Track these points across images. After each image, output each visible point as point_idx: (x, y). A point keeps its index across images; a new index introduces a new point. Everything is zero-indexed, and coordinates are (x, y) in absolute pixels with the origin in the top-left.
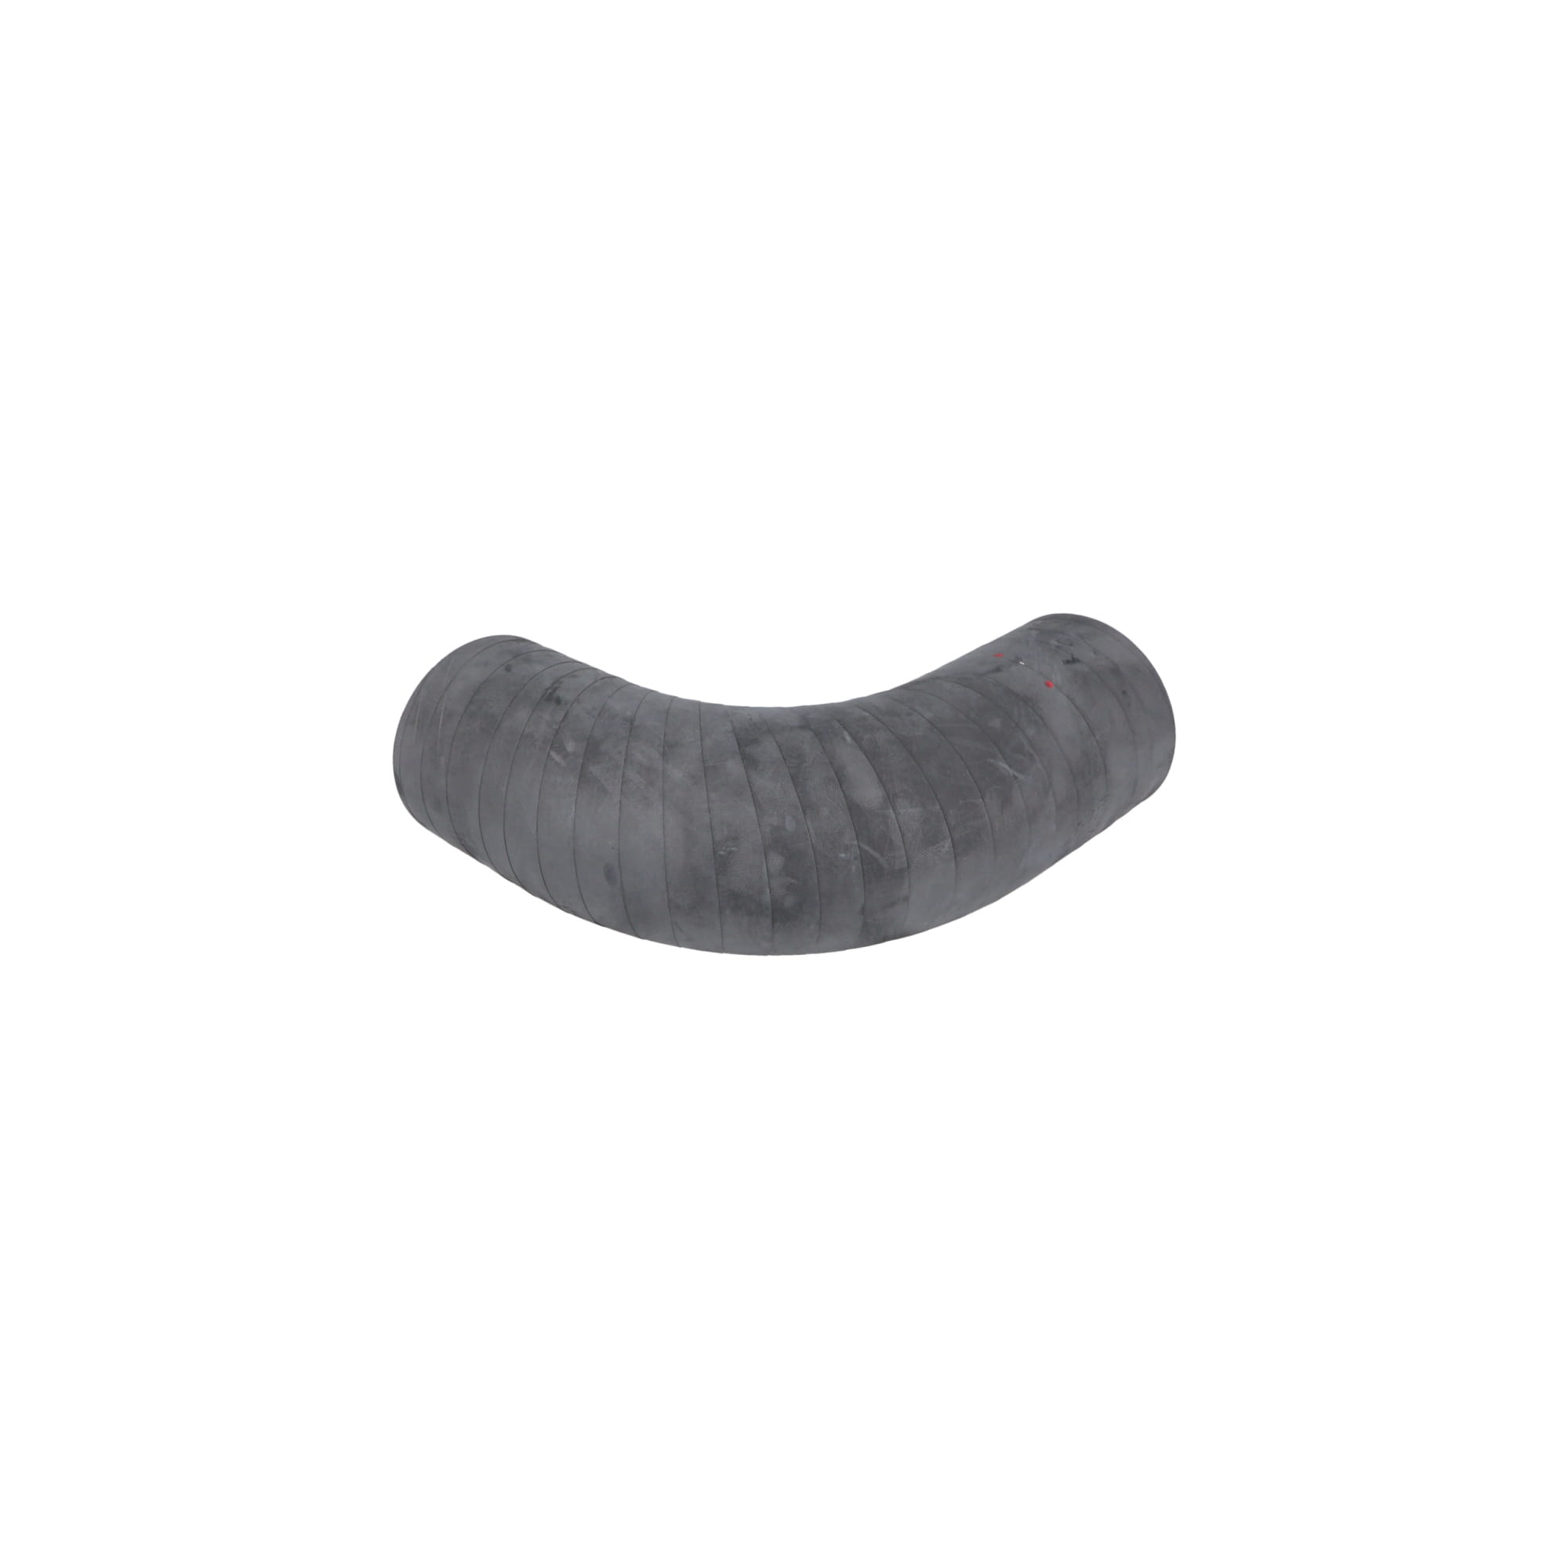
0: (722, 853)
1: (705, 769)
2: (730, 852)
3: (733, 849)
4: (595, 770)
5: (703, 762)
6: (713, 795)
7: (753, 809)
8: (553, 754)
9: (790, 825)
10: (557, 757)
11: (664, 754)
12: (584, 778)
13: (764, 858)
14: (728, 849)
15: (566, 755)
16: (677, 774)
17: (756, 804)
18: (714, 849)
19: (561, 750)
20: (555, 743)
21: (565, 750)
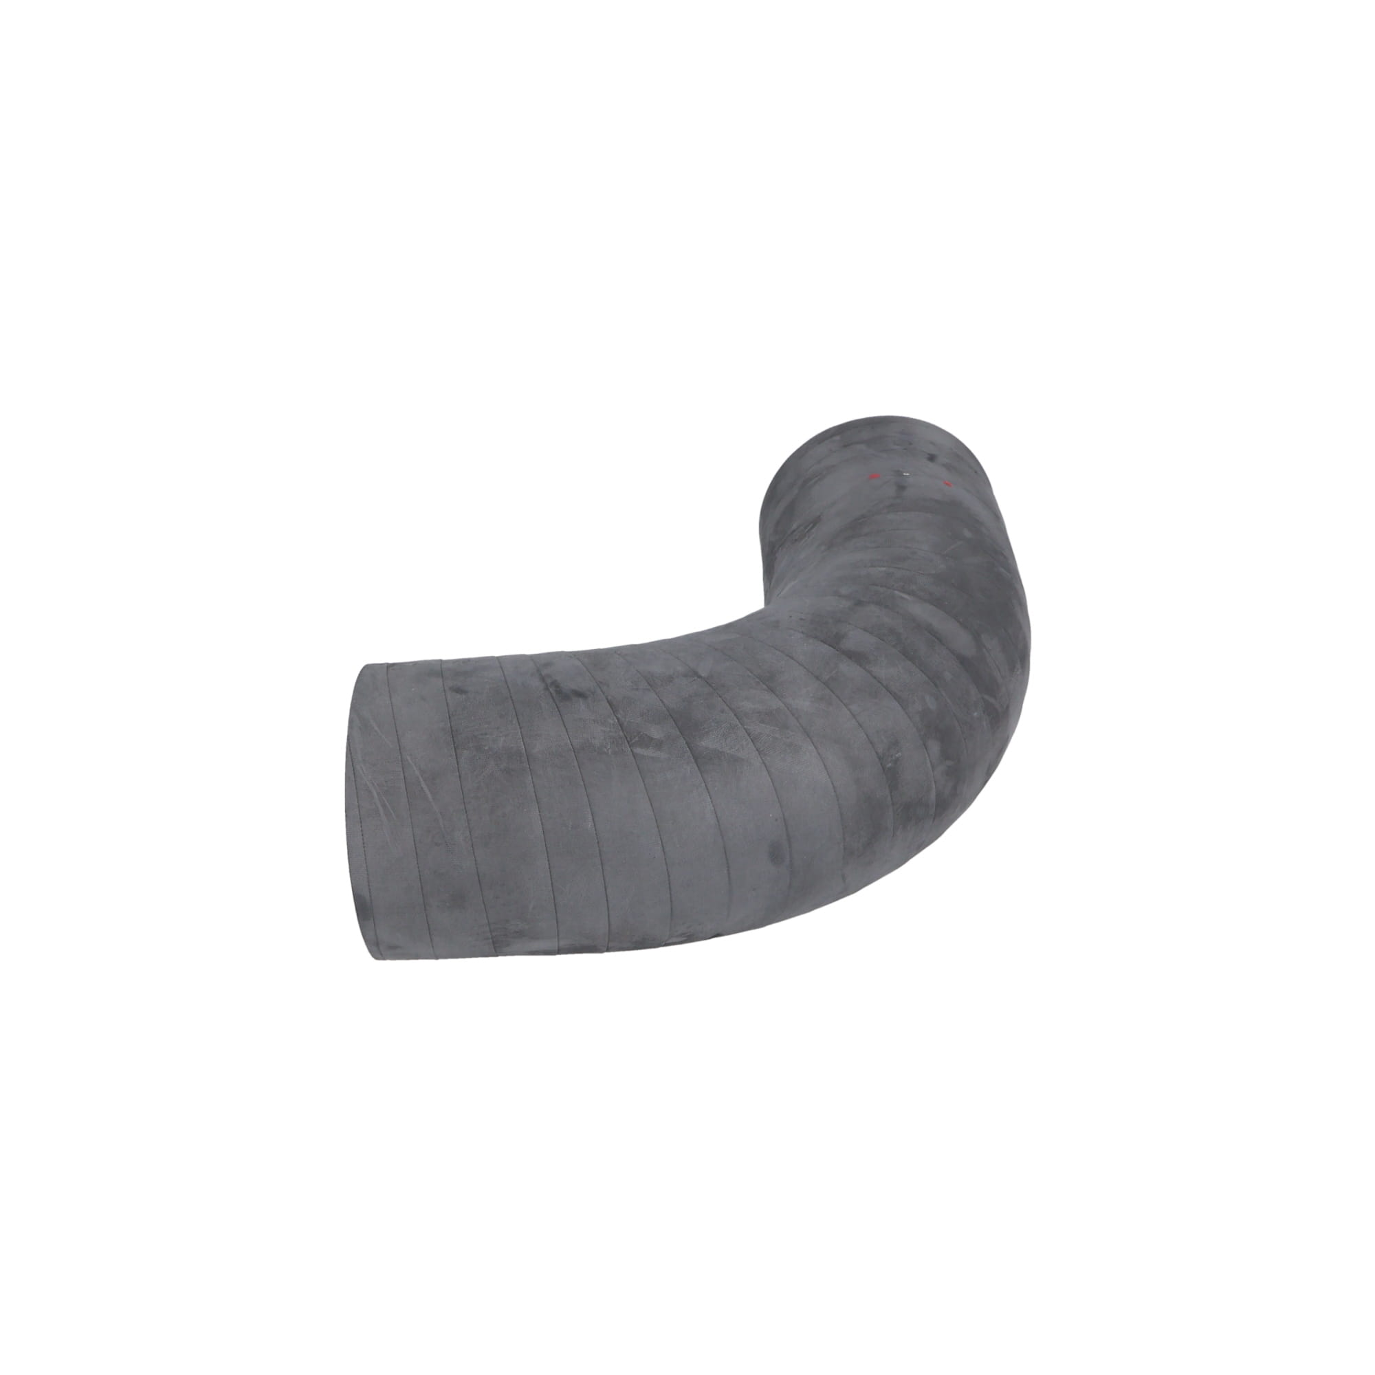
0: (890, 765)
1: (826, 684)
2: (897, 760)
3: (897, 755)
4: (708, 743)
5: (817, 678)
6: (854, 707)
7: (895, 704)
8: (638, 750)
9: (932, 704)
10: (649, 752)
11: (772, 690)
12: (701, 760)
13: (925, 750)
14: (894, 758)
15: (659, 745)
16: (803, 704)
17: (896, 697)
18: (881, 764)
19: (646, 741)
20: (631, 738)
21: (652, 739)
